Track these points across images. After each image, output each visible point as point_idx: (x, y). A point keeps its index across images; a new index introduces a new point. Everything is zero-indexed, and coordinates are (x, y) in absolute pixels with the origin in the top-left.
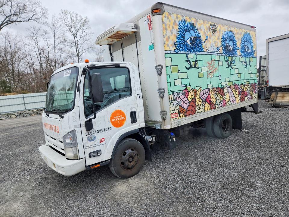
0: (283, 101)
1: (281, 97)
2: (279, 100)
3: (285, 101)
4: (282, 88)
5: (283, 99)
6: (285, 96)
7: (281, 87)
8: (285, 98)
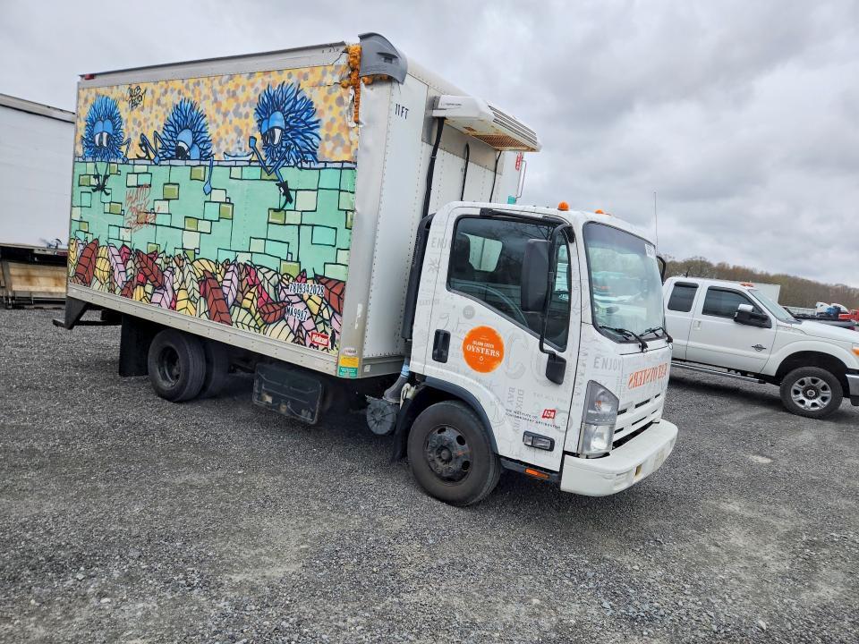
0: (32, 289)
1: (23, 278)
2: (19, 287)
3: (38, 289)
4: (36, 252)
5: (31, 285)
6: (35, 276)
7: (33, 250)
8: (35, 280)
